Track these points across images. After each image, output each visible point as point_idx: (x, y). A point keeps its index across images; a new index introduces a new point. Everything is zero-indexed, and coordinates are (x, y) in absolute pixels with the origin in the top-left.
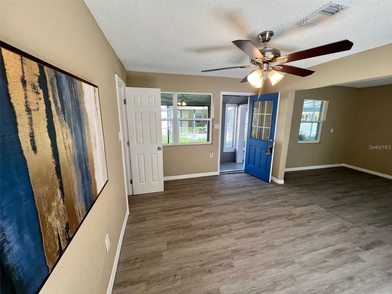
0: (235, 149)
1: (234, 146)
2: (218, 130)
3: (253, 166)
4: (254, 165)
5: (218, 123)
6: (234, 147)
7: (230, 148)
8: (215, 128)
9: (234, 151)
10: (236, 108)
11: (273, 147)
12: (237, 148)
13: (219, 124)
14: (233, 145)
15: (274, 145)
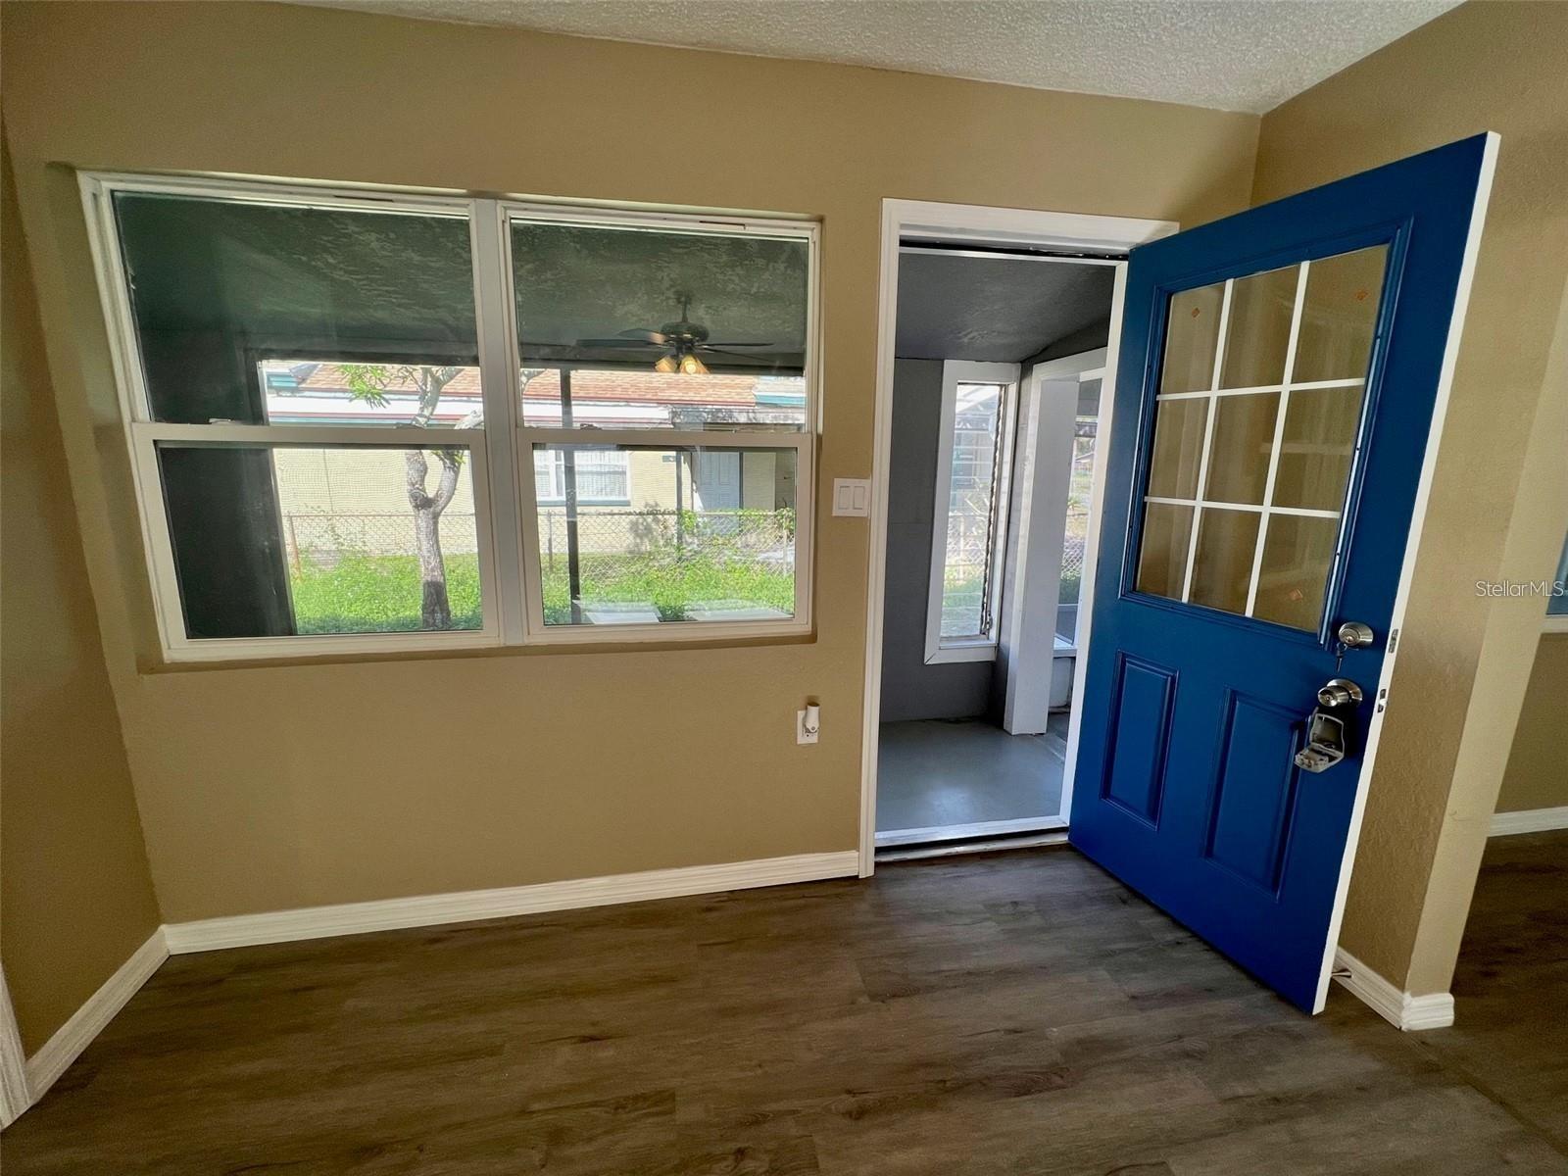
0: (998, 648)
1: (990, 623)
2: (861, 524)
3: (1148, 824)
4: (1154, 812)
5: (864, 471)
6: (993, 633)
7: (968, 638)
8: (834, 515)
9: (990, 656)
10: (1013, 389)
11: (1380, 702)
12: (1013, 643)
13: (866, 483)
14: (986, 623)
15: (1385, 681)
